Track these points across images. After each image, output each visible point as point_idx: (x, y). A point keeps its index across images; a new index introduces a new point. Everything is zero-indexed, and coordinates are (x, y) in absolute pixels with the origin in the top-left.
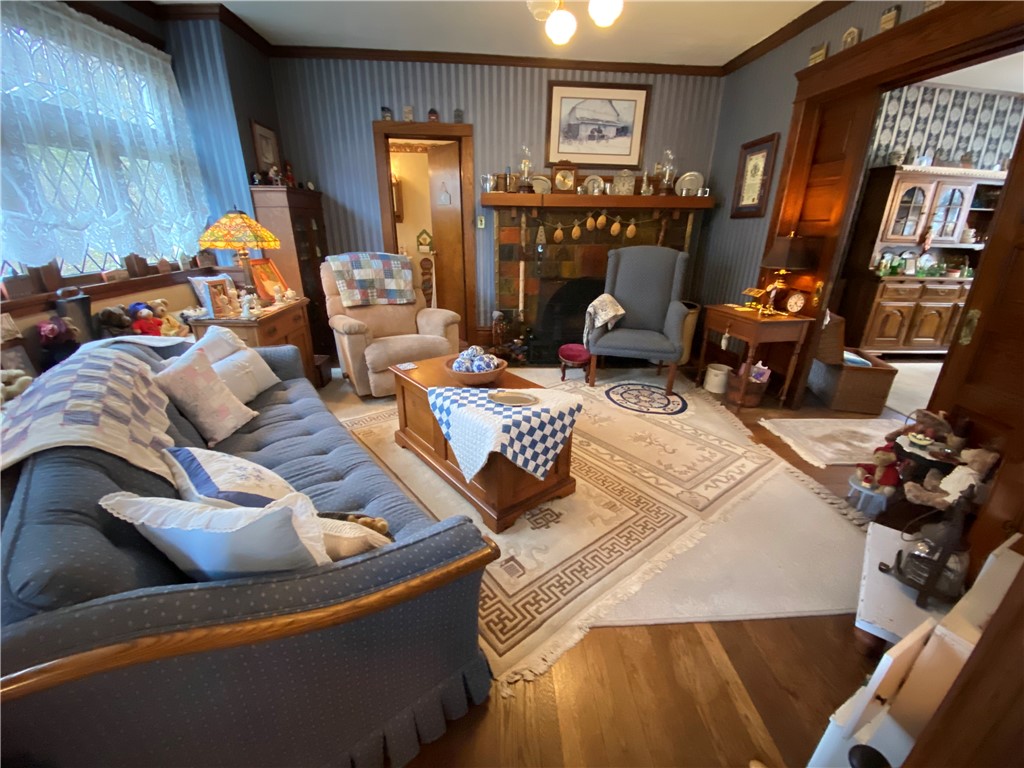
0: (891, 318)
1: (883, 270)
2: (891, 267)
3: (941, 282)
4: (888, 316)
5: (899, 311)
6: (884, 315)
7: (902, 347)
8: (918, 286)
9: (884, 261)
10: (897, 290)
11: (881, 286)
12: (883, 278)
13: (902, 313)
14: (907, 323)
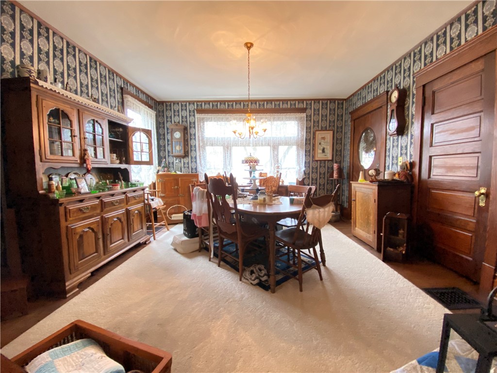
0: (85, 237)
1: (56, 192)
2: (64, 188)
3: (113, 195)
4: (81, 236)
5: (89, 228)
6: (78, 237)
7: (103, 257)
8: (97, 202)
9: (53, 182)
10: (80, 210)
11: (61, 210)
12: (61, 201)
13: (92, 230)
14: (100, 236)
